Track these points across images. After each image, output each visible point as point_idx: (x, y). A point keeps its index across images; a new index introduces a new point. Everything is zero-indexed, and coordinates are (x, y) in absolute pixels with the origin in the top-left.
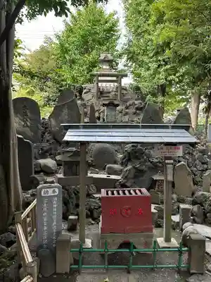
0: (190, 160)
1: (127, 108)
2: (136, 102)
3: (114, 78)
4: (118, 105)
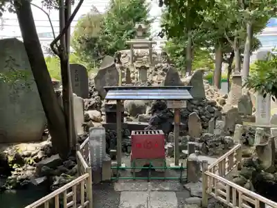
0: (201, 111)
1: (156, 70)
2: (163, 65)
3: (147, 45)
4: (148, 68)
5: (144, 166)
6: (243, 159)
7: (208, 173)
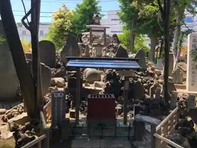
1: (108, 48)
3: (102, 29)
5: (98, 126)
7: (156, 135)
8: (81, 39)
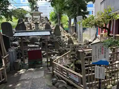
0: (59, 40)
1: (43, 24)
2: (46, 22)
4: (39, 23)
6: (71, 56)
7: (54, 62)
8: (27, 20)
